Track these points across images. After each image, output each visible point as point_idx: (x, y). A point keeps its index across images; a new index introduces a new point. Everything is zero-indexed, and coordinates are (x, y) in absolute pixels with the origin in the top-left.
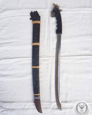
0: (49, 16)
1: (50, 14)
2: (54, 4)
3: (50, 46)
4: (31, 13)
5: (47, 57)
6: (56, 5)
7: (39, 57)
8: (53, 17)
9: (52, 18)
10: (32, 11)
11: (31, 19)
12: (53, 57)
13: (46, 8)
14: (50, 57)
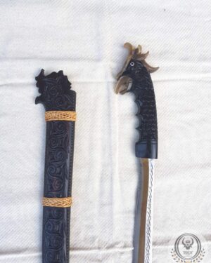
0: (108, 90)
1: (112, 80)
2: (128, 46)
3: (111, 204)
4: (37, 78)
5: (99, 248)
6: (137, 50)
7: (68, 249)
8: (122, 92)
9: (118, 96)
10: (43, 71)
11: (38, 100)
12: (125, 247)
13: (98, 60)
14: (111, 246)
